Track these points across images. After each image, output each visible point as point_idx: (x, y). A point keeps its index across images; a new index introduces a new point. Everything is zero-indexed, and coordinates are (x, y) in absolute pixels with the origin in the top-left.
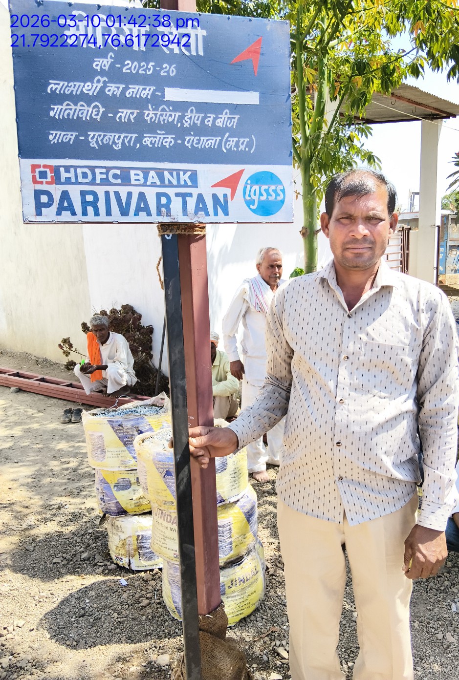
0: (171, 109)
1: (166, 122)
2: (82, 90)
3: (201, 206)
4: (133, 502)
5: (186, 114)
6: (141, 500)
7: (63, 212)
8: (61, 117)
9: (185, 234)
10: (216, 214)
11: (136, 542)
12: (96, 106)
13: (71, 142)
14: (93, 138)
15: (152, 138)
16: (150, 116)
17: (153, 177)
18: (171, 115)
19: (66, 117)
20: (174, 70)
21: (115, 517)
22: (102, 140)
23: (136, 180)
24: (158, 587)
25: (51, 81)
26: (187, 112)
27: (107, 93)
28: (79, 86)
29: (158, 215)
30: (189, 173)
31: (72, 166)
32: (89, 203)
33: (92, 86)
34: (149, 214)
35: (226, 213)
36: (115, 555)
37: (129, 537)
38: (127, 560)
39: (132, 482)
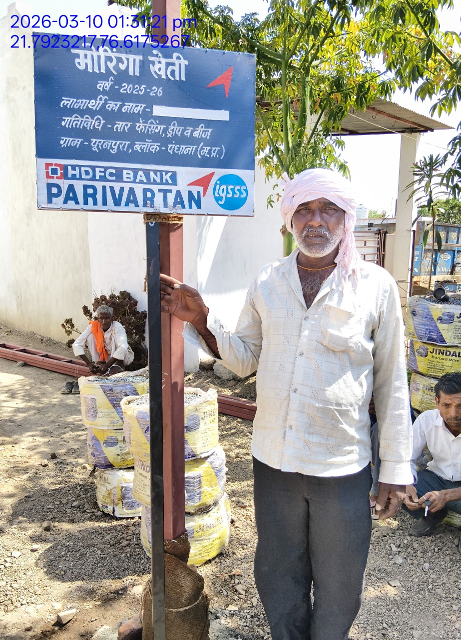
0: (158, 122)
1: (153, 133)
2: (88, 106)
3: (179, 200)
4: (119, 457)
5: (169, 127)
6: (126, 457)
7: (69, 202)
8: (70, 127)
9: (165, 223)
10: (191, 207)
11: (120, 492)
12: (98, 119)
13: (78, 147)
14: (94, 144)
15: (142, 145)
16: (141, 128)
17: (141, 175)
18: (157, 127)
19: (74, 126)
20: (161, 91)
21: (103, 470)
22: (102, 146)
23: (127, 178)
24: (137, 532)
25: (63, 98)
26: (171, 125)
27: (108, 109)
28: (86, 102)
29: (144, 206)
30: (170, 174)
31: (77, 166)
32: (90, 195)
33: (96, 103)
34: (137, 205)
35: (199, 207)
36: (102, 503)
37: (115, 488)
38: (112, 508)
39: (119, 440)
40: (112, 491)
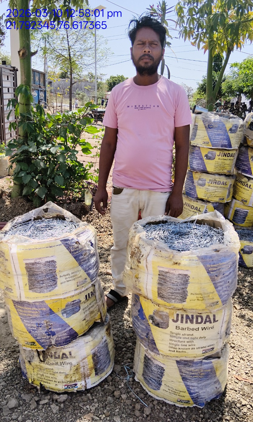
36: (65, 384)
37: (84, 359)
38: (83, 383)
39: (82, 302)
40: (81, 364)
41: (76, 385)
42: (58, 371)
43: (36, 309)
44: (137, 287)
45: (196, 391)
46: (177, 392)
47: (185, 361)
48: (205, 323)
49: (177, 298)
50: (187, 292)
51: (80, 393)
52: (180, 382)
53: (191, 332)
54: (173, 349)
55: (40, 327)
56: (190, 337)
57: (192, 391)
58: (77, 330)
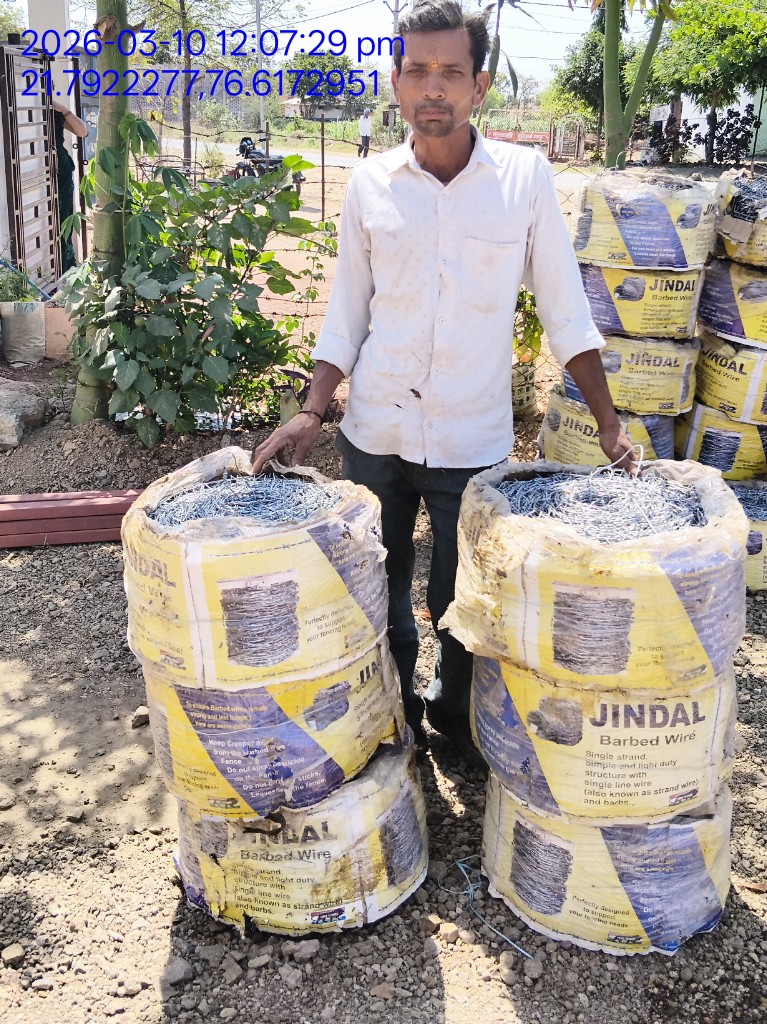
4: (360, 741)
36: (312, 911)
37: (360, 841)
38: (359, 906)
39: (352, 689)
40: (354, 856)
41: (340, 911)
42: (296, 877)
43: (245, 710)
44: (497, 638)
45: (658, 907)
46: (607, 913)
47: (625, 828)
48: (673, 725)
49: (603, 660)
50: (629, 643)
51: (350, 934)
52: (614, 887)
53: (640, 750)
54: (596, 798)
55: (254, 756)
56: (638, 762)
57: (646, 910)
58: (342, 762)
